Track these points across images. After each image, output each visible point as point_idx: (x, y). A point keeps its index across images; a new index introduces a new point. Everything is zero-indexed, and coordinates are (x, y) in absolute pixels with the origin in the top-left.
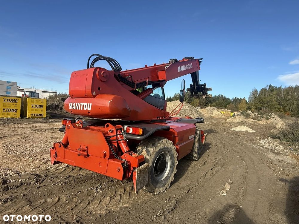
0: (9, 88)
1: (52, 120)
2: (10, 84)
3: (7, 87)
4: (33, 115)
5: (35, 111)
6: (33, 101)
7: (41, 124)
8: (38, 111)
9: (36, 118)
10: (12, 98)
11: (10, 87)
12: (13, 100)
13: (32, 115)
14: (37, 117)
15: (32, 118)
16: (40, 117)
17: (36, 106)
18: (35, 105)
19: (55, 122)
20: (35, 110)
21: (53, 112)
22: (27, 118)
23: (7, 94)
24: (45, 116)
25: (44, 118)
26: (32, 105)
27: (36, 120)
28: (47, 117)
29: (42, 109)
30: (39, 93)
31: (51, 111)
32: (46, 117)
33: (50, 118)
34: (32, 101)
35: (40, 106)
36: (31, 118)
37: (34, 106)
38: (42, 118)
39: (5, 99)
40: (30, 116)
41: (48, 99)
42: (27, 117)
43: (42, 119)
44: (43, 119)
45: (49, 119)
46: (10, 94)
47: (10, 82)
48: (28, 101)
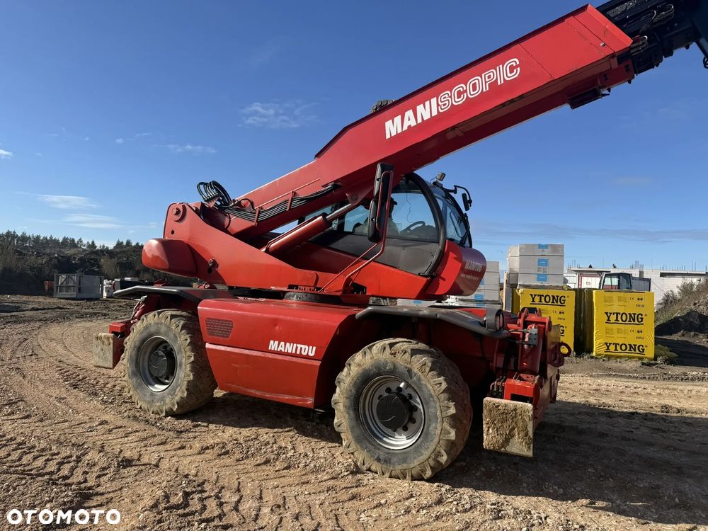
0: (543, 263)
1: (677, 370)
2: (547, 252)
3: (539, 260)
4: (612, 348)
5: (616, 335)
6: (610, 299)
7: (630, 384)
8: (627, 335)
9: (620, 357)
10: (552, 293)
11: (547, 261)
12: (553, 297)
13: (608, 345)
14: (625, 357)
15: (609, 357)
16: (634, 357)
17: (619, 319)
18: (617, 314)
19: (685, 379)
20: (615, 331)
21: (691, 340)
22: (592, 357)
23: (538, 280)
24: (650, 353)
25: (646, 361)
26: (606, 313)
27: (619, 364)
28: (659, 359)
29: (640, 327)
30: (649, 280)
31: (683, 335)
32: (655, 359)
33: (670, 361)
34: (605, 301)
35: (635, 319)
36: (606, 356)
37: (613, 318)
38: (640, 359)
39: (535, 295)
40: (603, 351)
41: (679, 297)
42: (594, 354)
43: (639, 363)
44: (643, 364)
45: (665, 366)
46: (545, 280)
47: (546, 246)
48: (594, 300)
